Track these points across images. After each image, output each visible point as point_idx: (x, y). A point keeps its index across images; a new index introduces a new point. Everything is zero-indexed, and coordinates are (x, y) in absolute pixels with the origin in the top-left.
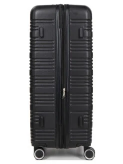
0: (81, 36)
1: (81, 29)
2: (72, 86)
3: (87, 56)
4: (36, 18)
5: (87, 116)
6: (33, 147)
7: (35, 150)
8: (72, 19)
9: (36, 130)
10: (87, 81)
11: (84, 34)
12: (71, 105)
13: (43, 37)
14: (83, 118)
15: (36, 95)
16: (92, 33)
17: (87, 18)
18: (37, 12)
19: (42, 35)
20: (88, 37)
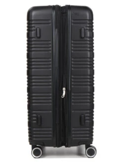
0: (83, 36)
1: (83, 29)
2: (74, 85)
3: (89, 56)
4: (33, 19)
5: (88, 115)
6: (31, 146)
7: (33, 148)
8: (74, 20)
9: (34, 129)
10: (89, 80)
11: (85, 34)
12: (73, 104)
13: (40, 37)
14: (85, 117)
15: (33, 95)
16: (93, 33)
17: (88, 18)
18: (34, 13)
19: (38, 36)
20: (90, 37)
